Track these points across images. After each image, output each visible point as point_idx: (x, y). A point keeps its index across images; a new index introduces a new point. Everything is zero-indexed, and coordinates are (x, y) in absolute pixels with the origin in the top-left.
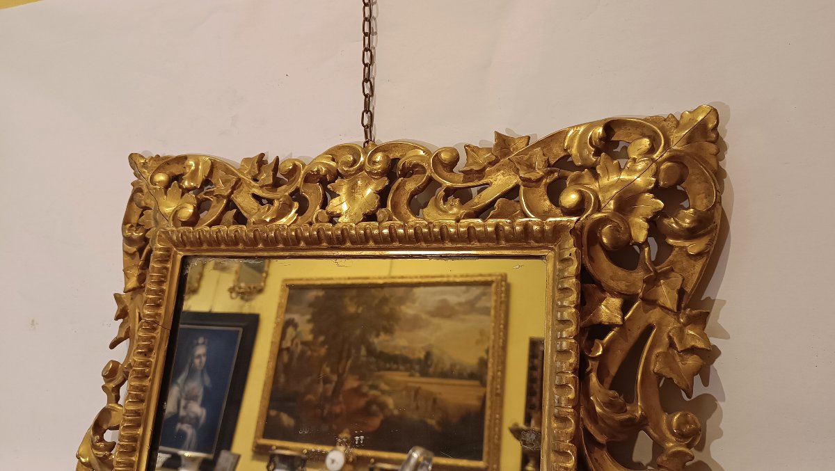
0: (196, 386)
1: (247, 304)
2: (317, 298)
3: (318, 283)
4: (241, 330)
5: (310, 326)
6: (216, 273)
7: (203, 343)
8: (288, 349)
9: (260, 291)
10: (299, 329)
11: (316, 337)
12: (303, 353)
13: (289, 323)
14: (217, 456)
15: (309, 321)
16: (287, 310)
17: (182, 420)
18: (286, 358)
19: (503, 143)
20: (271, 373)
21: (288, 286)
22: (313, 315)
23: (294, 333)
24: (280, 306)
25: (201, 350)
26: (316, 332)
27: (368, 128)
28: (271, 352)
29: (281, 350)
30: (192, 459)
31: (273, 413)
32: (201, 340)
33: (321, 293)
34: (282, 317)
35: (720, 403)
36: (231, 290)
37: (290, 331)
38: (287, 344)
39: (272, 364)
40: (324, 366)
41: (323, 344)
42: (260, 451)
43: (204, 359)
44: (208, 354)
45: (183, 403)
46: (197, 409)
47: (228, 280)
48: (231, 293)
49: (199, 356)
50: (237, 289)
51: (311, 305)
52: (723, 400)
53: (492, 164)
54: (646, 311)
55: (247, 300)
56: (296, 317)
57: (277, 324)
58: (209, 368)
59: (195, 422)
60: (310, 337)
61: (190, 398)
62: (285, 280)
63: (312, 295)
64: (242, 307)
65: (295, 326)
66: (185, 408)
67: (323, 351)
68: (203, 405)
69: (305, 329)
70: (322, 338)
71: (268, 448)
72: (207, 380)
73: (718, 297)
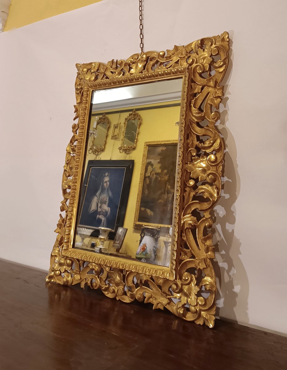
0: (105, 197)
1: (128, 156)
2: (162, 151)
3: (163, 143)
4: (125, 168)
5: (160, 165)
6: (113, 141)
7: (108, 176)
8: (149, 177)
9: (134, 149)
10: (154, 167)
11: (162, 171)
12: (156, 179)
13: (149, 164)
14: (116, 230)
15: (159, 163)
16: (147, 158)
17: (99, 213)
18: (148, 182)
19: (176, 48)
20: (141, 189)
21: (147, 145)
22: (161, 159)
23: (151, 169)
24: (144, 156)
25: (107, 179)
26: (162, 168)
27: (142, 48)
28: (140, 179)
29: (145, 177)
30: (105, 231)
31: (143, 209)
32: (107, 174)
33: (164, 148)
34: (145, 161)
35: (228, 112)
36: (120, 149)
37: (150, 168)
38: (148, 174)
39: (141, 185)
40: (167, 185)
41: (166, 174)
42: (137, 228)
43: (108, 183)
44: (110, 181)
45: (99, 205)
46: (106, 208)
47: (119, 144)
48: (120, 150)
49: (106, 182)
50: (123, 148)
51: (159, 154)
52: (229, 111)
53: (173, 54)
54: (208, 89)
55: (128, 154)
56: (152, 161)
57: (143, 164)
58: (111, 187)
59: (105, 214)
60: (160, 171)
61: (103, 202)
62: (146, 142)
63: (160, 149)
64: (125, 157)
65: (152, 165)
66: (100, 207)
67: (166, 178)
68: (108, 206)
69: (157, 166)
70: (166, 171)
71: (141, 226)
72: (110, 194)
73: (229, 84)
